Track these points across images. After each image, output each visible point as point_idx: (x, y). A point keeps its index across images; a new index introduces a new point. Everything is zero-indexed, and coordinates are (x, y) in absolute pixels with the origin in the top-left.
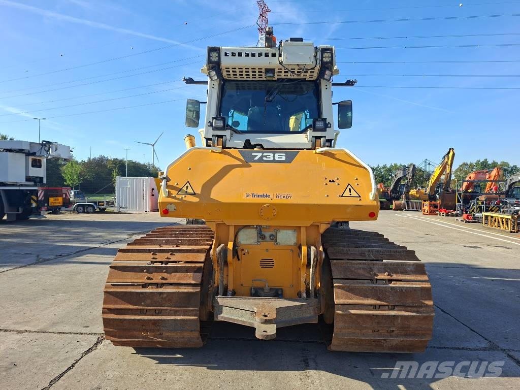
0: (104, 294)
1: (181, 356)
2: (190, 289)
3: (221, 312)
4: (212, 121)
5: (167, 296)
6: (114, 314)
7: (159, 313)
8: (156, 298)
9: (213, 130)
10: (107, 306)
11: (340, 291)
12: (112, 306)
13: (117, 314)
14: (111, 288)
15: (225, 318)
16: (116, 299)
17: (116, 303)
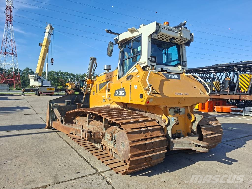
0: (130, 148)
1: (151, 171)
2: (162, 138)
3: (174, 146)
4: (150, 58)
5: (155, 143)
6: (136, 157)
7: (153, 152)
8: (152, 145)
9: (151, 62)
10: (133, 154)
11: (203, 130)
12: (135, 153)
13: (137, 157)
14: (132, 144)
15: (176, 148)
16: (136, 149)
17: (136, 151)
